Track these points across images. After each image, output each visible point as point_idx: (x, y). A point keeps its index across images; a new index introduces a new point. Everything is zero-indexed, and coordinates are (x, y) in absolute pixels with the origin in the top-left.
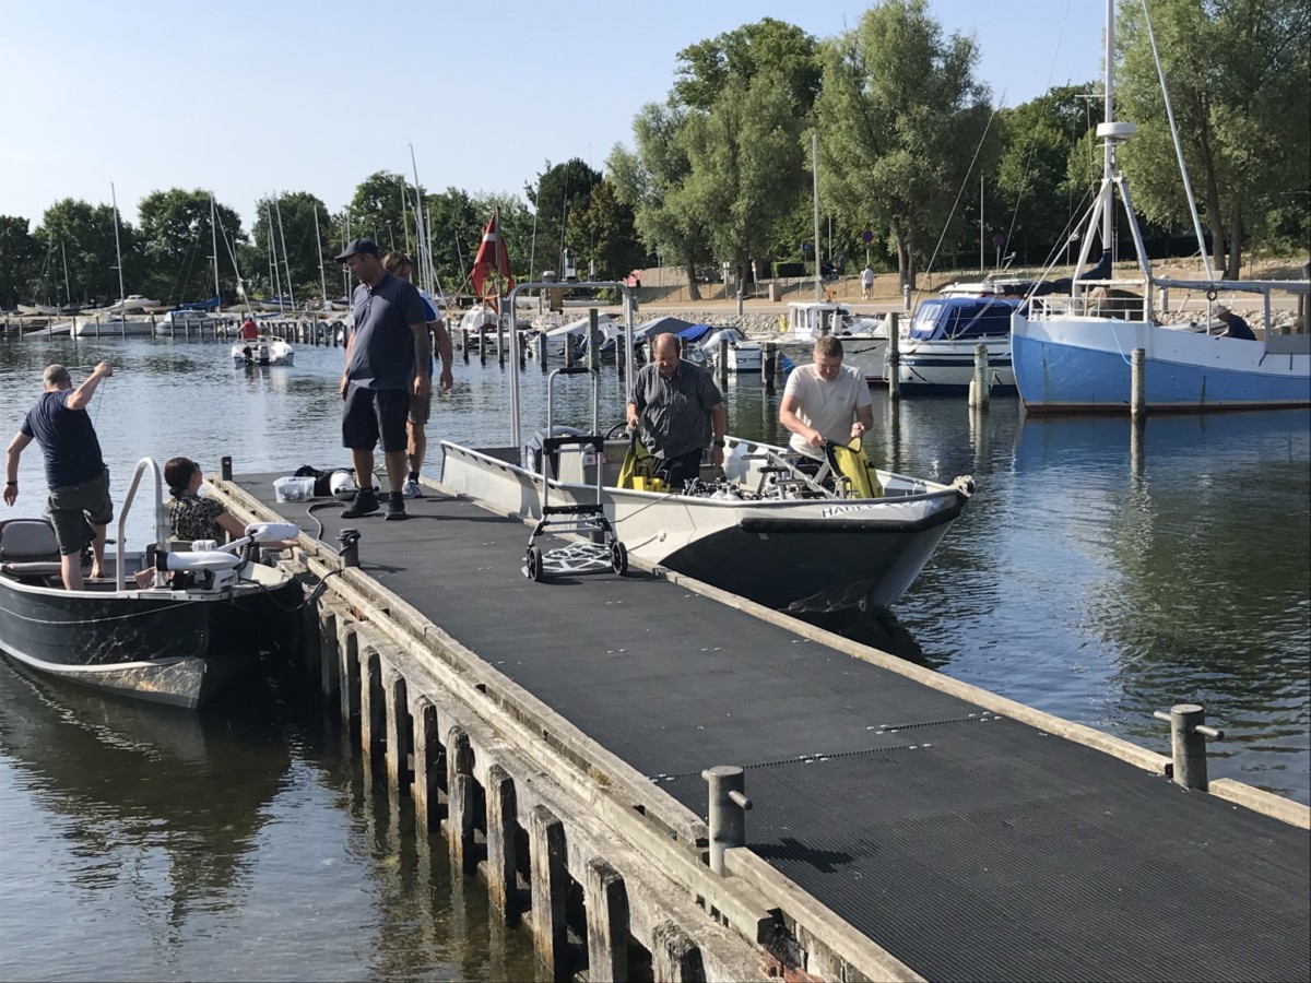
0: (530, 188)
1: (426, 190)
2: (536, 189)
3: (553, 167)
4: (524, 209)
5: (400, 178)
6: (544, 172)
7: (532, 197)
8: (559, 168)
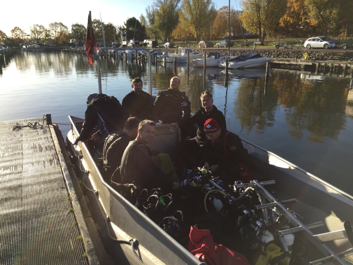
0: (125, 23)
1: (104, 23)
2: (126, 23)
3: (129, 19)
4: (123, 27)
5: (99, 20)
6: (127, 19)
7: (125, 24)
8: (130, 19)
